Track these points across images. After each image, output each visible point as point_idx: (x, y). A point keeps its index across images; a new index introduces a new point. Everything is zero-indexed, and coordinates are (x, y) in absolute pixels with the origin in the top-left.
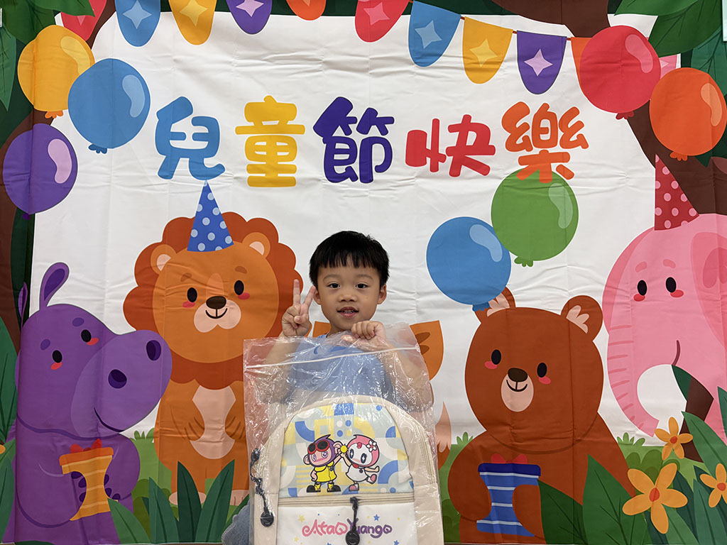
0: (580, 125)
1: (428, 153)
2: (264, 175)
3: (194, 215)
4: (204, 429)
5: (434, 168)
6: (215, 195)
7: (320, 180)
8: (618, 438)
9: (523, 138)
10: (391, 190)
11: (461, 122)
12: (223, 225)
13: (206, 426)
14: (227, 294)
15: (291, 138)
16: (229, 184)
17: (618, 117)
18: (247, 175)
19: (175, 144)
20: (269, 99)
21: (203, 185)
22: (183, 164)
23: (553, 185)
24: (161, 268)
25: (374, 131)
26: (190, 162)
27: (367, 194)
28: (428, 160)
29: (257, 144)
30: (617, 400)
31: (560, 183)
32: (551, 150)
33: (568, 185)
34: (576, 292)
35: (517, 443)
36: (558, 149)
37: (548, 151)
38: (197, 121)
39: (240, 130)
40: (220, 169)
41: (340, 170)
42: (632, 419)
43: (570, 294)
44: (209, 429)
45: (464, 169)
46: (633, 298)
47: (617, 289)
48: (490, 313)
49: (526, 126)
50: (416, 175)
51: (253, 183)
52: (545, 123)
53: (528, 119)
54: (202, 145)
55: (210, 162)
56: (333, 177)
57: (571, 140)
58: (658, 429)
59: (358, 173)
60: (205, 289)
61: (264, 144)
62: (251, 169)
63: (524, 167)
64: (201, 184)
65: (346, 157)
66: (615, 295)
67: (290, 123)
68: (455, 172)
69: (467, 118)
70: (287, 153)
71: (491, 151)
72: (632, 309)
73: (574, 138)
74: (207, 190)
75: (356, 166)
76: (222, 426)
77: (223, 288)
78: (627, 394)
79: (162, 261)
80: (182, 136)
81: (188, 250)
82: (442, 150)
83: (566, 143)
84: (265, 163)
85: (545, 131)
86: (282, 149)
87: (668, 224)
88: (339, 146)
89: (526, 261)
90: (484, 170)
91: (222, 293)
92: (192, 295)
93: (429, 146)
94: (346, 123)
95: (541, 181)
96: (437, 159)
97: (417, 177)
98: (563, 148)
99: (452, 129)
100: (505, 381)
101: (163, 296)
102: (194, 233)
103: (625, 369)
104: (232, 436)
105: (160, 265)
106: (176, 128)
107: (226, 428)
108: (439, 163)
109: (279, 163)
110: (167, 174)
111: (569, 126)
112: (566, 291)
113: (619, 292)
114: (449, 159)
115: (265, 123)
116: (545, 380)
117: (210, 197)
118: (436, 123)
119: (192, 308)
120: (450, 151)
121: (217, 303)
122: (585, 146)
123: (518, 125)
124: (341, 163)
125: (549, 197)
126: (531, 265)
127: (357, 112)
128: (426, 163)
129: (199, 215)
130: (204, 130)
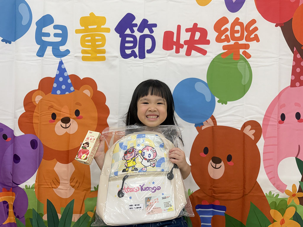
0: (256, 29)
1: (175, 43)
2: (90, 55)
3: (55, 76)
4: (59, 183)
5: (177, 51)
6: (65, 66)
7: (117, 57)
8: (266, 193)
9: (225, 36)
10: (154, 63)
11: (192, 27)
12: (69, 81)
13: (61, 182)
14: (71, 116)
15: (102, 34)
16: (72, 60)
17: (276, 26)
18: (82, 55)
19: (45, 39)
20: (92, 14)
21: (59, 61)
22: (49, 49)
23: (240, 61)
24: (37, 103)
25: (146, 31)
26: (52, 48)
27: (142, 65)
28: (174, 47)
29: (87, 39)
30: (267, 174)
31: (243, 60)
32: (240, 42)
33: (247, 62)
34: (249, 119)
35: (214, 195)
36: (243, 42)
37: (238, 43)
38: (56, 27)
39: (77, 31)
40: (67, 52)
41: (128, 52)
42: (274, 184)
43: (246, 119)
44: (62, 183)
45: (193, 52)
46: (278, 122)
47: (270, 117)
48: (203, 128)
49: (227, 30)
50: (168, 55)
51: (84, 59)
52: (238, 28)
53: (228, 26)
54: (59, 39)
55: (62, 48)
56: (125, 56)
57: (251, 37)
58: (287, 190)
59: (137, 54)
60: (60, 114)
61: (89, 38)
62: (84, 52)
63: (225, 51)
64: (58, 60)
65: (131, 45)
66: (269, 120)
67: (102, 27)
68: (188, 54)
69: (195, 25)
70: (101, 43)
71: (208, 42)
72: (278, 128)
73: (253, 36)
74: (61, 63)
75: (136, 50)
76: (69, 182)
77: (69, 113)
78: (272, 171)
79: (38, 99)
80: (48, 35)
81: (52, 93)
82: (182, 42)
83: (248, 39)
84: (90, 49)
85: (237, 32)
86: (98, 40)
87: (298, 84)
88: (128, 39)
89: (224, 102)
90: (204, 52)
91: (68, 116)
92: (54, 116)
93: (175, 40)
94: (132, 27)
95: (234, 59)
96: (179, 46)
97: (168, 56)
98: (246, 41)
99: (187, 30)
100: (210, 163)
101: (39, 117)
102: (55, 85)
103: (272, 159)
104: (73, 187)
105: (38, 101)
106: (45, 30)
107: (70, 183)
108: (180, 49)
109: (97, 49)
110: (41, 55)
111: (251, 29)
112: (244, 118)
113: (271, 119)
114: (186, 47)
115: (90, 27)
116: (231, 163)
117: (63, 67)
118: (179, 27)
119: (54, 123)
120: (186, 42)
121: (66, 120)
122: (258, 41)
123: (222, 29)
124: (129, 48)
125: (237, 68)
126: (226, 103)
127: (138, 21)
128: (173, 49)
129: (58, 76)
130: (60, 32)
